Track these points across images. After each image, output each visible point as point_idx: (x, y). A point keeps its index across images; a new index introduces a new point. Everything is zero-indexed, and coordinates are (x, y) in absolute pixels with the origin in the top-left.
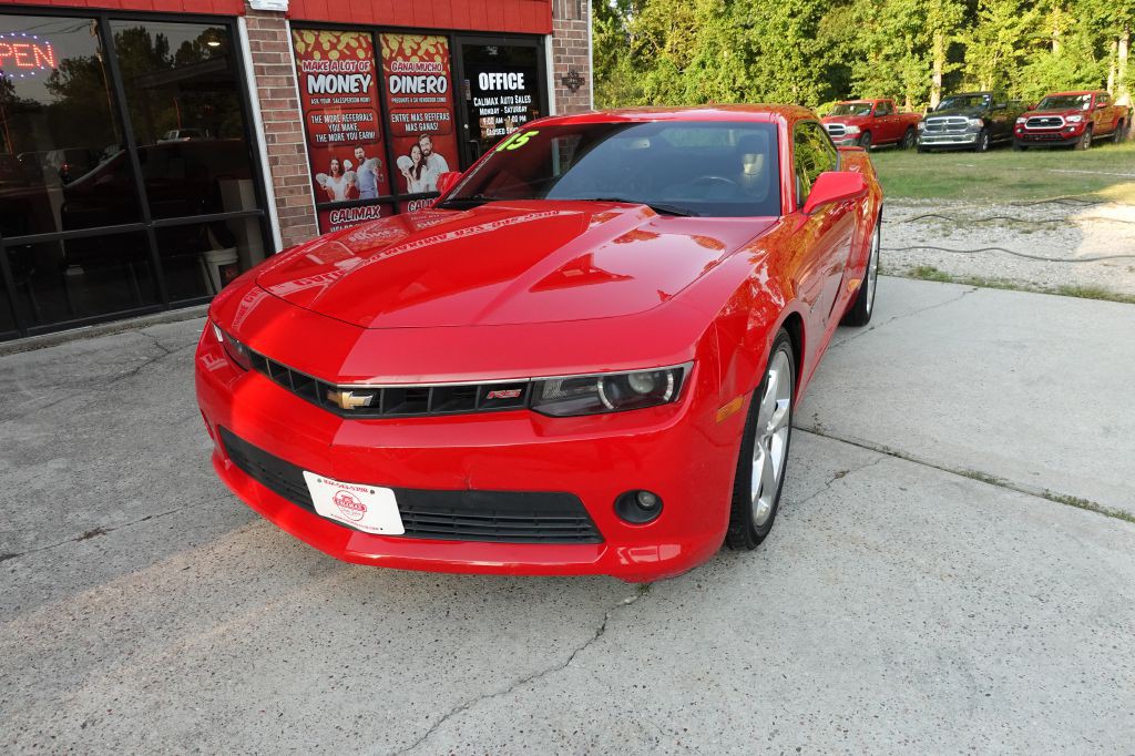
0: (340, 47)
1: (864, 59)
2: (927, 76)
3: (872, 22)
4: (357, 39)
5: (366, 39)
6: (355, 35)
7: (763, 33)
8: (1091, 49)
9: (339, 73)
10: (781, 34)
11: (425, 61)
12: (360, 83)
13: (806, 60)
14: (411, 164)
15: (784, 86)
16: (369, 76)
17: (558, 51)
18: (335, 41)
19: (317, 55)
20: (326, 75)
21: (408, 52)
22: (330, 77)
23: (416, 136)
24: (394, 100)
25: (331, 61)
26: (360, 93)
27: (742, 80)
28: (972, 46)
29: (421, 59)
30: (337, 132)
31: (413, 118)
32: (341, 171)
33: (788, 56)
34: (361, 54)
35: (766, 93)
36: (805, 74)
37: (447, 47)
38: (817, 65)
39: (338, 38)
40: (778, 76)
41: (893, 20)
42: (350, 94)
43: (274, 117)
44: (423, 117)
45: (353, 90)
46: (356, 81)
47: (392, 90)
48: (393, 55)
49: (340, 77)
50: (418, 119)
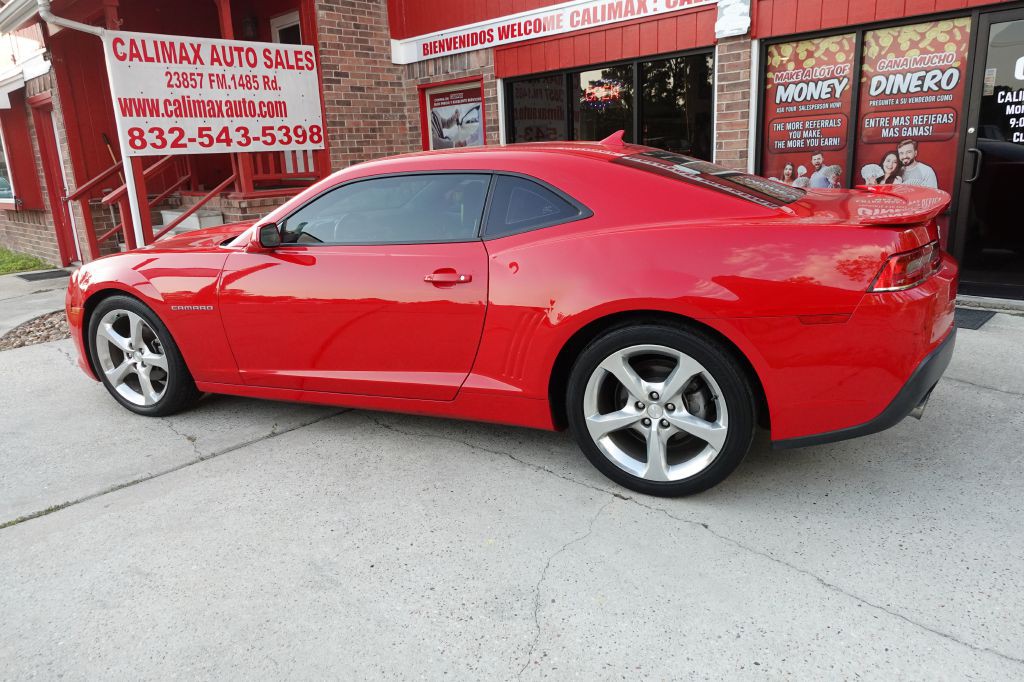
0: (818, 54)
4: (840, 43)
5: (849, 40)
6: (838, 38)
9: (812, 81)
11: (929, 52)
12: (832, 88)
14: (881, 174)
16: (846, 80)
18: (813, 49)
19: (791, 66)
20: (796, 84)
21: (905, 46)
22: (801, 85)
23: (898, 141)
24: (874, 103)
25: (805, 70)
26: (832, 97)
29: (924, 51)
30: (797, 139)
31: (895, 121)
32: (793, 177)
34: (841, 57)
37: (968, 30)
39: (817, 45)
42: (820, 100)
43: (724, 127)
44: (911, 120)
45: (824, 96)
46: (829, 86)
47: (873, 92)
48: (883, 53)
49: (812, 84)
50: (902, 122)
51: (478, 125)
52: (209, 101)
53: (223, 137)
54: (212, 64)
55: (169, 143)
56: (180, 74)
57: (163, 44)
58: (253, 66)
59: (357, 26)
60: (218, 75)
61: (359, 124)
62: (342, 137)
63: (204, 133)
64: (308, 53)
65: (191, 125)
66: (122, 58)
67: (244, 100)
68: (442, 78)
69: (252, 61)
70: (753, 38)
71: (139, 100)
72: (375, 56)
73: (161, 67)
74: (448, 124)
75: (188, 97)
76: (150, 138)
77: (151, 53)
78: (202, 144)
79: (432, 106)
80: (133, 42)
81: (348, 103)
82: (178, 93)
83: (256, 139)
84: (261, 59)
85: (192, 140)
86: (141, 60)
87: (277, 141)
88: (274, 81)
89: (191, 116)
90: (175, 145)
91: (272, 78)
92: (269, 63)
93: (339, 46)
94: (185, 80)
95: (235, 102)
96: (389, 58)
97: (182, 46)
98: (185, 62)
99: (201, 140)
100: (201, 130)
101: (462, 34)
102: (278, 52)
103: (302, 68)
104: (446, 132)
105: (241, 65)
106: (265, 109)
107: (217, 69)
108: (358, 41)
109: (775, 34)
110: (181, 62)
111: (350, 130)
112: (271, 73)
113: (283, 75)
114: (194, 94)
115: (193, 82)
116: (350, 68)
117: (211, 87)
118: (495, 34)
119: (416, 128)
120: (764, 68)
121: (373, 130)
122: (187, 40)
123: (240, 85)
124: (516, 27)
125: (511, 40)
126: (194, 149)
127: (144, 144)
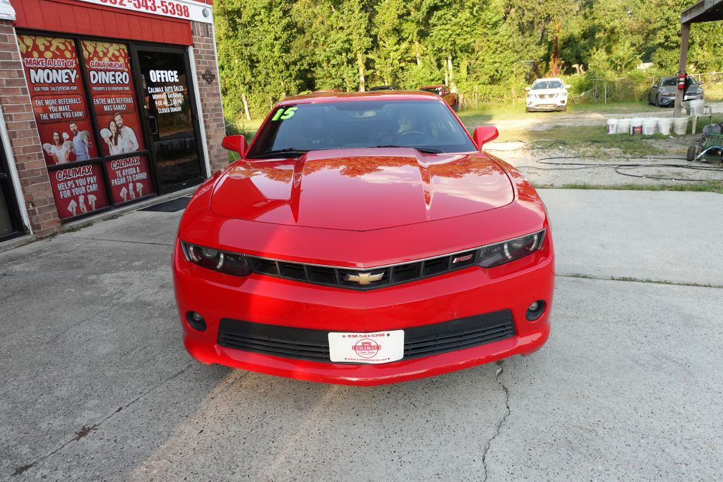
0: (53, 49)
1: (320, 66)
2: (357, 77)
3: (323, 45)
4: (64, 44)
5: (70, 43)
6: (63, 41)
7: (259, 49)
8: (435, 64)
9: (53, 68)
10: (271, 51)
11: (113, 61)
12: (69, 76)
13: (288, 67)
14: (110, 135)
15: (276, 81)
16: (75, 71)
17: (197, 57)
18: (48, 44)
19: (35, 54)
20: (44, 69)
21: (101, 54)
22: (47, 71)
24: (95, 88)
25: (46, 59)
26: (70, 84)
27: (249, 77)
28: (378, 61)
29: (110, 60)
30: (55, 112)
31: (109, 101)
32: (61, 141)
33: (276, 64)
34: (68, 55)
35: (265, 86)
36: (287, 75)
37: (126, 51)
38: (294, 70)
39: (50, 42)
40: (272, 75)
41: (334, 45)
42: (63, 84)
43: (10, 101)
44: (116, 101)
47: (92, 81)
49: (54, 71)
50: (112, 102)
70: (14, 25)
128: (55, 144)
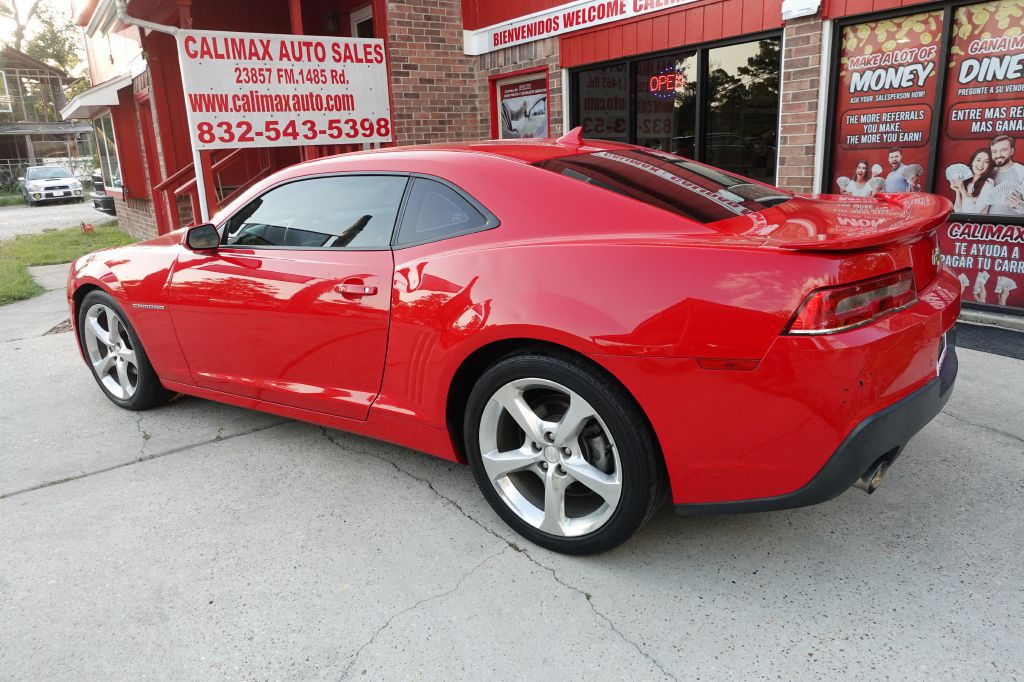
4: (925, 22)
5: (936, 18)
6: (923, 17)
9: (892, 66)
12: (915, 74)
14: (968, 174)
16: (931, 65)
18: (894, 29)
19: (869, 49)
20: (874, 70)
22: (879, 71)
24: (963, 92)
25: (884, 53)
26: (914, 87)
30: (872, 133)
31: (989, 114)
32: (866, 177)
34: (926, 39)
39: (899, 25)
42: (901, 89)
43: (790, 120)
44: (1008, 112)
45: (905, 84)
46: (911, 73)
47: (963, 79)
48: (976, 32)
49: (891, 71)
50: (997, 115)
51: (544, 117)
52: (277, 96)
53: (290, 130)
54: (281, 59)
55: (237, 137)
56: (249, 70)
57: (233, 41)
58: (321, 60)
59: (428, 18)
60: (286, 70)
61: (425, 116)
62: (409, 130)
63: (271, 127)
64: (377, 46)
65: (258, 120)
66: (194, 56)
67: (311, 94)
68: (510, 69)
69: (320, 56)
70: (825, 18)
71: (209, 95)
72: (445, 47)
73: (231, 63)
74: (516, 116)
75: (257, 92)
76: (218, 132)
77: (222, 50)
78: (269, 138)
79: (502, 98)
80: (204, 40)
81: (417, 96)
82: (247, 88)
83: (323, 132)
84: (330, 53)
85: (259, 134)
86: (211, 57)
87: (343, 134)
88: (343, 75)
89: (259, 110)
90: (243, 138)
91: (339, 72)
92: (337, 57)
93: (409, 39)
94: (254, 76)
95: (302, 96)
96: (461, 49)
97: (252, 42)
98: (254, 58)
99: (268, 134)
100: (268, 124)
101: (529, 22)
102: (347, 46)
103: (371, 61)
104: (515, 124)
105: (309, 60)
106: (332, 103)
107: (286, 64)
108: (428, 32)
109: (850, 13)
110: (250, 58)
111: (418, 123)
112: (339, 67)
113: (351, 69)
114: (262, 89)
115: (261, 78)
116: (420, 60)
117: (280, 82)
118: (561, 22)
119: (486, 121)
120: (838, 52)
121: (442, 123)
122: (257, 36)
123: (308, 79)
124: (581, 14)
125: (575, 28)
126: (261, 143)
127: (212, 138)
128: (855, 179)
